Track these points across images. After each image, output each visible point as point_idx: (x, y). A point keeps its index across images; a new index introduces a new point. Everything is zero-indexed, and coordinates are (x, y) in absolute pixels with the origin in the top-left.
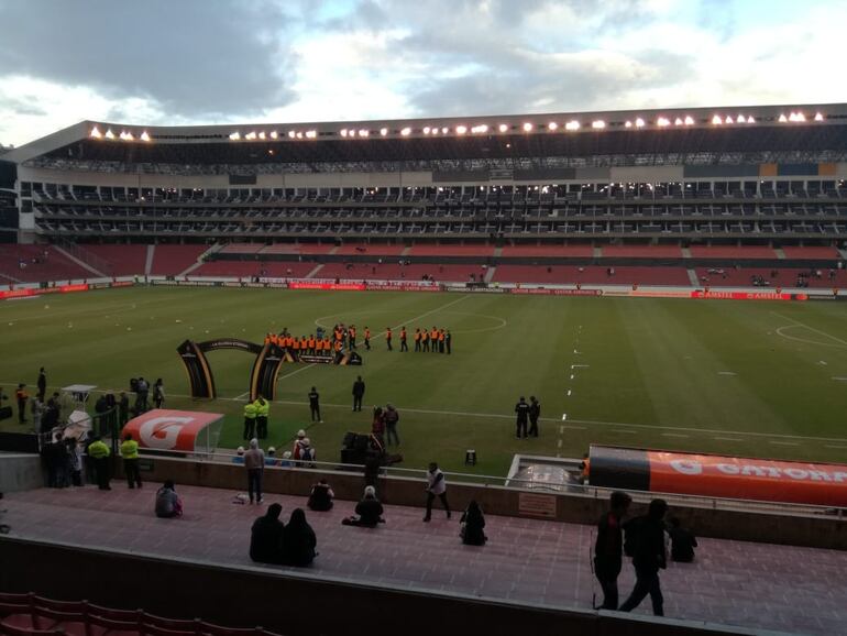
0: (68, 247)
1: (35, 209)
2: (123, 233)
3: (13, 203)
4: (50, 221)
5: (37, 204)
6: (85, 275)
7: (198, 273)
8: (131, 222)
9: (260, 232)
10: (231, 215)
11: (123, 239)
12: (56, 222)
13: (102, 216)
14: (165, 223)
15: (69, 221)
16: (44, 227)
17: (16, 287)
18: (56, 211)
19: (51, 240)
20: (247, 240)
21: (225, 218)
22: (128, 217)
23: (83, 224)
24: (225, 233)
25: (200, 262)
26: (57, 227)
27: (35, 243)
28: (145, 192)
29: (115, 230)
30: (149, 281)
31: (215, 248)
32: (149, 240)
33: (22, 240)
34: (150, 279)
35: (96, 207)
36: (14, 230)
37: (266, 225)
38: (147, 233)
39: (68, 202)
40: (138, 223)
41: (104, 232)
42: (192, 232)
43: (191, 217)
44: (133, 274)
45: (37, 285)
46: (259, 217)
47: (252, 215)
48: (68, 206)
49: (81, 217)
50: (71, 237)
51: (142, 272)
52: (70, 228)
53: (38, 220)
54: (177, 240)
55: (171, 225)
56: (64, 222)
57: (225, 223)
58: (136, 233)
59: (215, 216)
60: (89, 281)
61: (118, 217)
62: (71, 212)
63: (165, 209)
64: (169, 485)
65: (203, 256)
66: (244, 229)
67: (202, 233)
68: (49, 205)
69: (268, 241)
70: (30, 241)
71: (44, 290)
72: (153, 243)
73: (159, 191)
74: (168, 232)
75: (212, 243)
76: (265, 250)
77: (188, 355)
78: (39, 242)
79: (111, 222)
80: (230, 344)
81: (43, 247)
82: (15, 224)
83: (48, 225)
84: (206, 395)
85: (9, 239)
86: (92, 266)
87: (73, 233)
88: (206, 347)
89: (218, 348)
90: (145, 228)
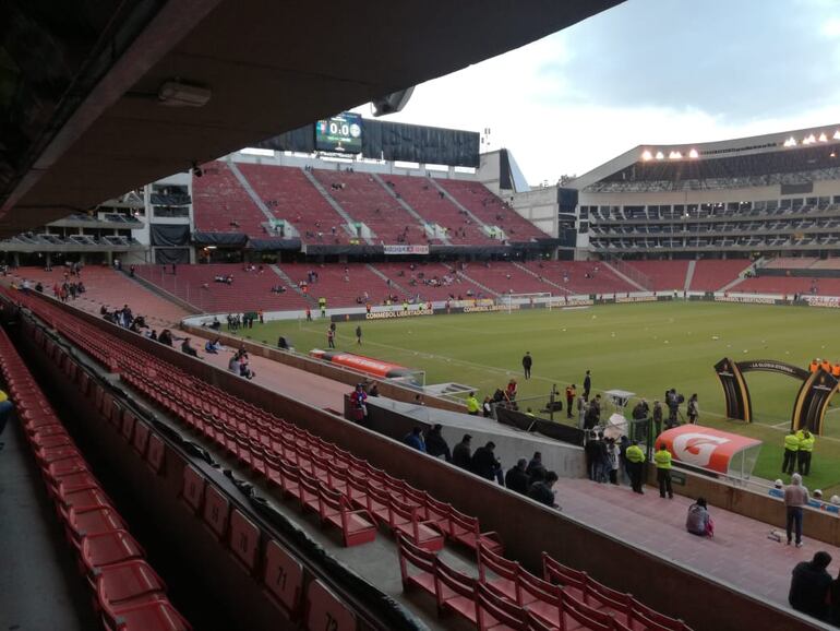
0: (615, 264)
1: (590, 229)
2: (666, 249)
3: (573, 225)
4: (602, 239)
5: (592, 225)
6: (628, 289)
7: (740, 289)
8: (675, 239)
9: (813, 245)
10: (780, 227)
11: (666, 255)
12: (606, 241)
13: (648, 234)
14: (708, 239)
15: (618, 239)
16: (597, 245)
17: (569, 298)
18: (607, 230)
19: (601, 256)
20: (796, 254)
21: (773, 230)
22: (672, 234)
23: (630, 241)
24: (773, 246)
25: (742, 276)
26: (607, 245)
27: (588, 259)
28: (690, 208)
29: (659, 247)
30: (688, 296)
31: (762, 263)
32: (691, 256)
33: (578, 257)
34: (689, 294)
35: (643, 225)
36: (571, 248)
37: (820, 237)
38: (689, 249)
39: (620, 222)
40: (681, 239)
41: (648, 249)
42: (736, 247)
43: (736, 231)
44: (672, 289)
45: (586, 297)
46: (813, 228)
47: (806, 226)
48: (618, 225)
49: (629, 236)
50: (618, 254)
51: (681, 288)
52: (619, 245)
53: (591, 240)
54: (720, 255)
55: (715, 240)
56: (613, 240)
57: (774, 236)
58: (678, 249)
59: (762, 230)
60: (632, 295)
61: (662, 234)
62: (620, 231)
63: (709, 224)
64: (702, 502)
65: (746, 272)
66: (794, 242)
67: (747, 247)
68: (602, 225)
69: (823, 255)
70: (585, 259)
71: (592, 302)
72: (694, 259)
73: (704, 207)
74: (710, 247)
75: (757, 258)
76: (819, 265)
77: (726, 373)
78: (591, 259)
79: (655, 239)
80: (772, 367)
81: (594, 263)
82: (573, 243)
83: (600, 244)
84: (742, 417)
85: (567, 256)
86: (635, 281)
87: (620, 250)
88: (745, 367)
89: (758, 368)
90: (687, 244)
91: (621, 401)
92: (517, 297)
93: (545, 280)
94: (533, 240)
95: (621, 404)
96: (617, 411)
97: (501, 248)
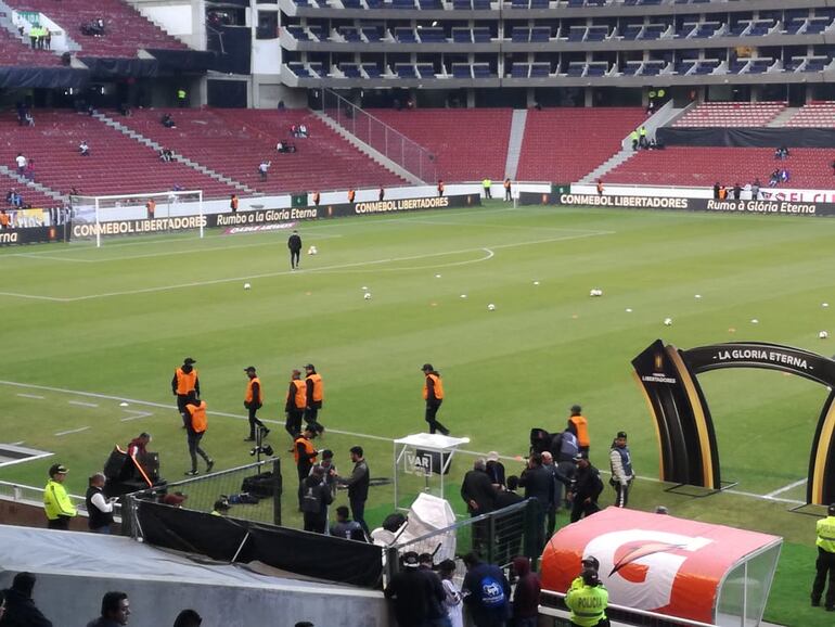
0: (347, 117)
1: (283, 30)
2: (461, 83)
3: (241, 18)
4: (313, 56)
5: (287, 20)
6: (383, 179)
7: (621, 176)
8: (480, 57)
9: (775, 73)
10: (706, 32)
11: (455, 97)
12: (323, 60)
13: (419, 44)
14: (552, 57)
15: (348, 56)
16: (299, 71)
18: (323, 33)
19: (311, 99)
20: (740, 94)
21: (691, 40)
22: (474, 45)
23: (378, 61)
24: (690, 78)
25: (627, 152)
26: (324, 70)
27: (281, 104)
29: (444, 76)
30: (515, 195)
31: (666, 116)
32: (516, 98)
33: (257, 100)
34: (518, 189)
35: (406, 22)
36: (241, 78)
37: (789, 54)
38: (513, 82)
39: (353, 13)
40: (492, 58)
41: (420, 81)
42: (613, 76)
43: (613, 41)
45: (285, 201)
46: (776, 35)
47: (760, 29)
48: (349, 22)
49: (375, 47)
50: (352, 94)
51: (499, 176)
52: (352, 72)
53: (288, 56)
54: (577, 96)
55: (567, 60)
56: (341, 58)
57: (692, 53)
58: (487, 82)
59: (667, 37)
60: (392, 193)
61: (451, 45)
62: (352, 36)
63: (554, 22)
65: (634, 136)
66: (735, 66)
67: (637, 80)
68: (311, 21)
69: (794, 95)
70: (274, 105)
72: (523, 106)
74: (557, 78)
75: (659, 103)
76: (785, 118)
77: (659, 378)
78: (287, 105)
79: (434, 57)
80: (766, 356)
81: (298, 116)
82: (245, 66)
83: (307, 66)
84: (698, 479)
85: (231, 97)
86: (395, 157)
87: (356, 83)
88: (702, 359)
89: (732, 363)
90: (508, 70)
91: (437, 461)
92: (110, 204)
93: (180, 159)
94: (143, 55)
95: (437, 469)
96: (429, 487)
97: (62, 73)
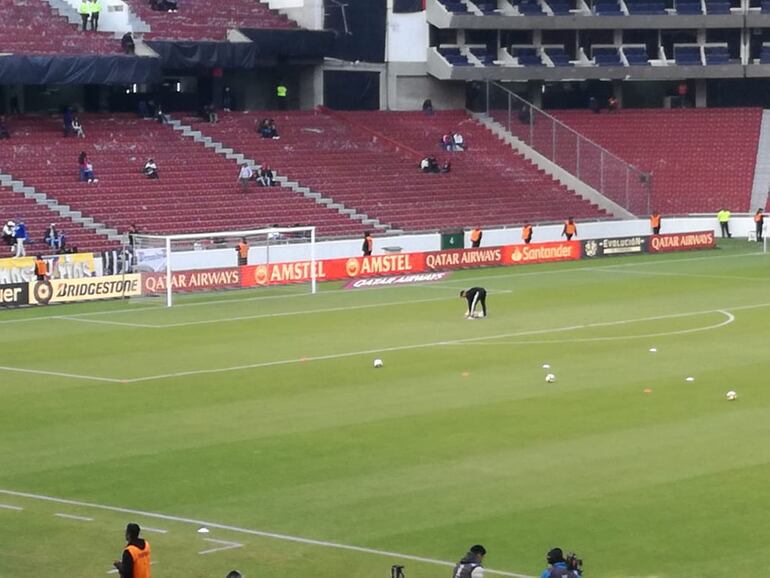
0: (521, 122)
2: (687, 72)
4: (473, 36)
6: (571, 210)
8: (714, 35)
12: (488, 41)
13: (626, 17)
15: (524, 36)
16: (454, 57)
17: (378, 244)
18: (489, 3)
19: (472, 95)
22: (706, 18)
23: (566, 42)
26: (490, 55)
27: (427, 104)
29: (662, 62)
30: (769, 233)
33: (394, 98)
38: (763, 69)
40: (732, 36)
41: (626, 69)
45: (431, 242)
49: (562, 23)
50: (529, 89)
51: (741, 205)
52: (529, 58)
53: (437, 36)
58: (726, 71)
60: (586, 230)
61: (672, 18)
70: (415, 104)
71: (454, 259)
78: (437, 106)
79: (648, 36)
81: (451, 121)
82: (375, 48)
83: (466, 50)
85: (355, 95)
86: (591, 179)
87: (534, 73)
90: (755, 53)
92: (187, 245)
93: (284, 182)
94: (235, 37)
97: (123, 63)
